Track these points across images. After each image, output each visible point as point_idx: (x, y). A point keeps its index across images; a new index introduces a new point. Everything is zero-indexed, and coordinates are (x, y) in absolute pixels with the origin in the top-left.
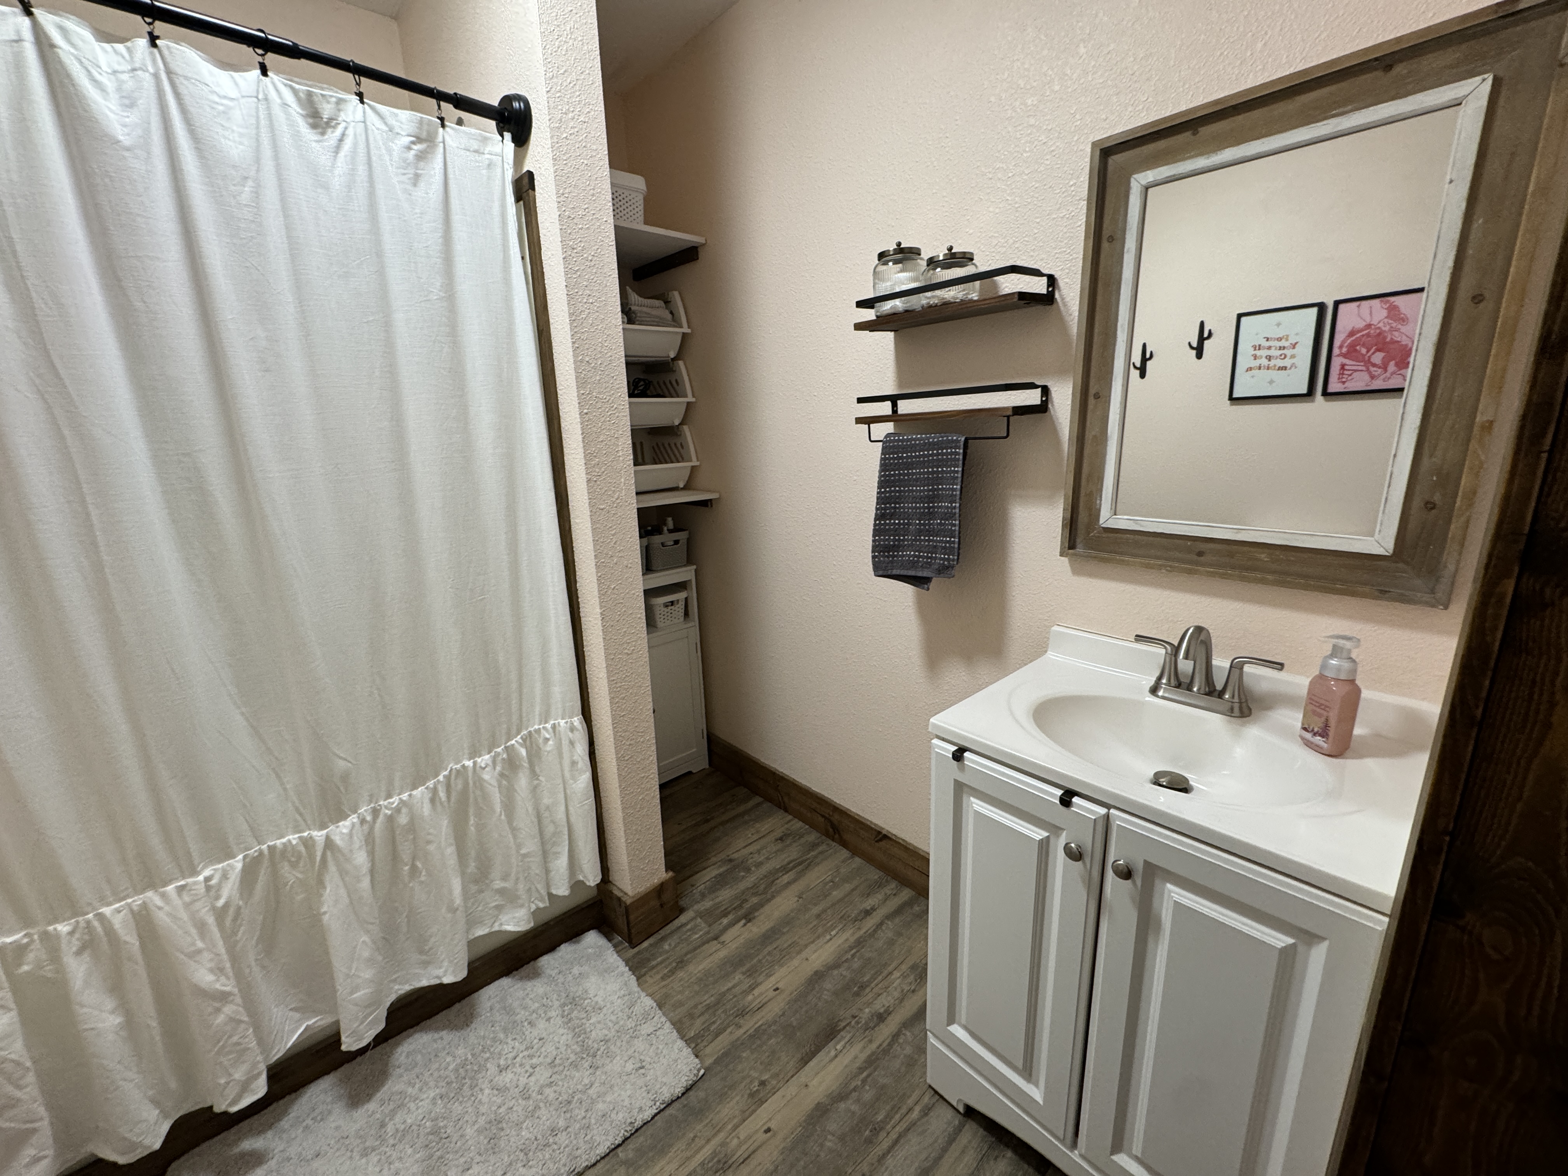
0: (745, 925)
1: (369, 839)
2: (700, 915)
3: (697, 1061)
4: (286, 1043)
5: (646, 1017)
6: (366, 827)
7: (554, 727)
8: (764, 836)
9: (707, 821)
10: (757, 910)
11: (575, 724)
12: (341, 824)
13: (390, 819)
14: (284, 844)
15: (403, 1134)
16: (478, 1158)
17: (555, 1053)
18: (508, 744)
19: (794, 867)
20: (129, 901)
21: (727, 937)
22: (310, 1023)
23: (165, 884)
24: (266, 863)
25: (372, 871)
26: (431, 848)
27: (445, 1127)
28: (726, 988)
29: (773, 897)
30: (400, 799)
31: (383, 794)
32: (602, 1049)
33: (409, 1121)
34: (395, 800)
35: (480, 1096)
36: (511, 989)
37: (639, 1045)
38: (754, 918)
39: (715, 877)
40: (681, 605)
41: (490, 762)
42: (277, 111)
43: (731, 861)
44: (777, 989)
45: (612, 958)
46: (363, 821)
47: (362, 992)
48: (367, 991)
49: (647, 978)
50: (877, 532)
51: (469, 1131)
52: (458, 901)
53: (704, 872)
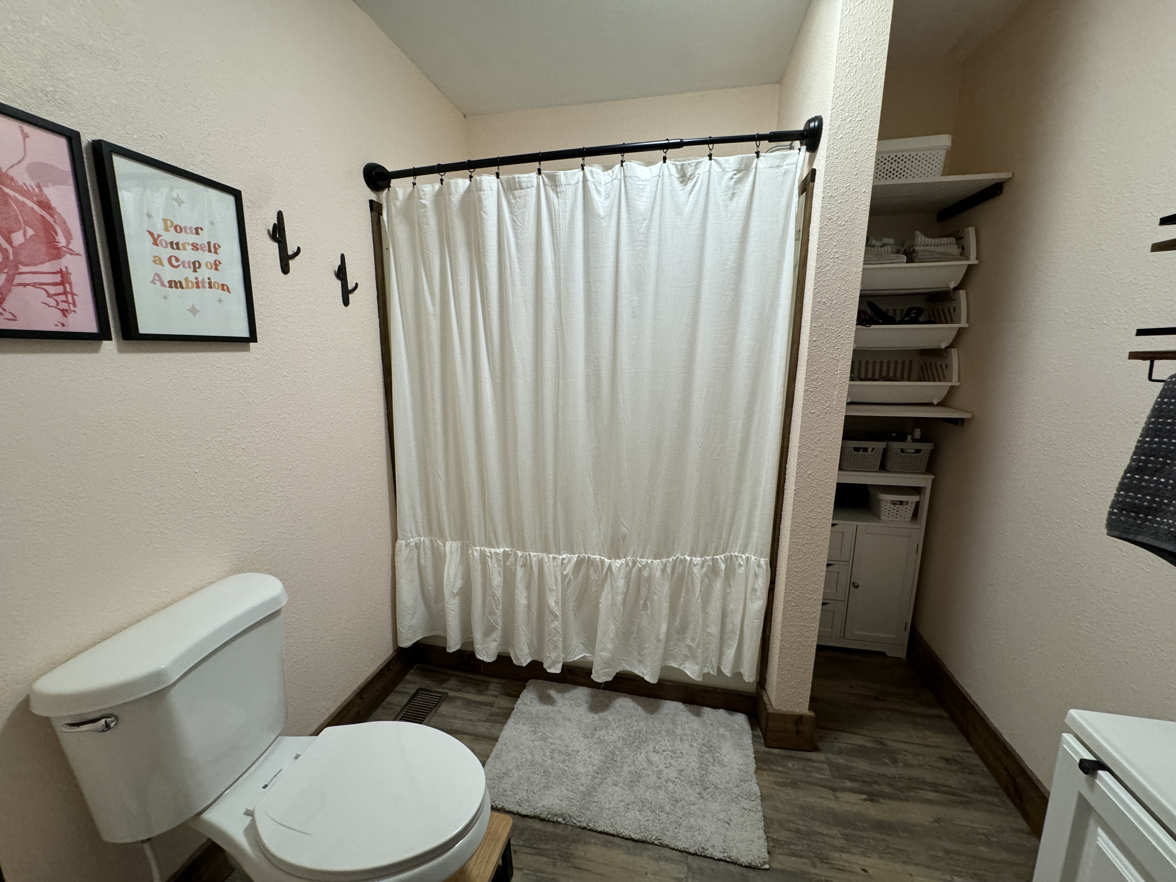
0: (865, 800)
1: (628, 576)
2: (831, 764)
3: (767, 856)
4: (575, 657)
5: (749, 796)
6: (628, 568)
7: (748, 559)
8: (927, 746)
9: (876, 699)
10: (883, 797)
11: (761, 563)
12: (617, 560)
13: (640, 570)
14: (593, 558)
15: (601, 741)
16: (622, 785)
17: (684, 767)
18: (715, 557)
19: (947, 793)
20: (539, 554)
21: (845, 796)
22: (586, 655)
23: (550, 554)
24: (585, 564)
25: (626, 594)
26: (656, 597)
27: (617, 755)
28: (820, 830)
29: (907, 800)
30: (647, 561)
31: (639, 555)
32: (711, 789)
33: (605, 738)
34: (644, 560)
35: (638, 755)
36: (682, 713)
37: (734, 808)
38: (878, 802)
39: (860, 746)
40: (911, 508)
41: (700, 563)
42: (667, 180)
43: (882, 743)
44: (865, 871)
45: (747, 739)
46: (627, 564)
47: (605, 654)
48: (608, 655)
49: (765, 774)
50: (1122, 486)
51: (626, 769)
52: (662, 637)
53: (852, 735)
